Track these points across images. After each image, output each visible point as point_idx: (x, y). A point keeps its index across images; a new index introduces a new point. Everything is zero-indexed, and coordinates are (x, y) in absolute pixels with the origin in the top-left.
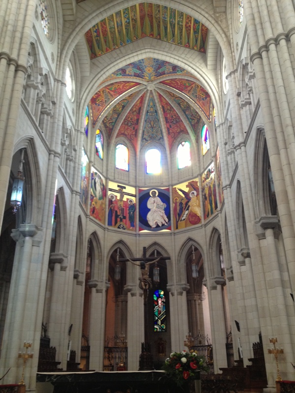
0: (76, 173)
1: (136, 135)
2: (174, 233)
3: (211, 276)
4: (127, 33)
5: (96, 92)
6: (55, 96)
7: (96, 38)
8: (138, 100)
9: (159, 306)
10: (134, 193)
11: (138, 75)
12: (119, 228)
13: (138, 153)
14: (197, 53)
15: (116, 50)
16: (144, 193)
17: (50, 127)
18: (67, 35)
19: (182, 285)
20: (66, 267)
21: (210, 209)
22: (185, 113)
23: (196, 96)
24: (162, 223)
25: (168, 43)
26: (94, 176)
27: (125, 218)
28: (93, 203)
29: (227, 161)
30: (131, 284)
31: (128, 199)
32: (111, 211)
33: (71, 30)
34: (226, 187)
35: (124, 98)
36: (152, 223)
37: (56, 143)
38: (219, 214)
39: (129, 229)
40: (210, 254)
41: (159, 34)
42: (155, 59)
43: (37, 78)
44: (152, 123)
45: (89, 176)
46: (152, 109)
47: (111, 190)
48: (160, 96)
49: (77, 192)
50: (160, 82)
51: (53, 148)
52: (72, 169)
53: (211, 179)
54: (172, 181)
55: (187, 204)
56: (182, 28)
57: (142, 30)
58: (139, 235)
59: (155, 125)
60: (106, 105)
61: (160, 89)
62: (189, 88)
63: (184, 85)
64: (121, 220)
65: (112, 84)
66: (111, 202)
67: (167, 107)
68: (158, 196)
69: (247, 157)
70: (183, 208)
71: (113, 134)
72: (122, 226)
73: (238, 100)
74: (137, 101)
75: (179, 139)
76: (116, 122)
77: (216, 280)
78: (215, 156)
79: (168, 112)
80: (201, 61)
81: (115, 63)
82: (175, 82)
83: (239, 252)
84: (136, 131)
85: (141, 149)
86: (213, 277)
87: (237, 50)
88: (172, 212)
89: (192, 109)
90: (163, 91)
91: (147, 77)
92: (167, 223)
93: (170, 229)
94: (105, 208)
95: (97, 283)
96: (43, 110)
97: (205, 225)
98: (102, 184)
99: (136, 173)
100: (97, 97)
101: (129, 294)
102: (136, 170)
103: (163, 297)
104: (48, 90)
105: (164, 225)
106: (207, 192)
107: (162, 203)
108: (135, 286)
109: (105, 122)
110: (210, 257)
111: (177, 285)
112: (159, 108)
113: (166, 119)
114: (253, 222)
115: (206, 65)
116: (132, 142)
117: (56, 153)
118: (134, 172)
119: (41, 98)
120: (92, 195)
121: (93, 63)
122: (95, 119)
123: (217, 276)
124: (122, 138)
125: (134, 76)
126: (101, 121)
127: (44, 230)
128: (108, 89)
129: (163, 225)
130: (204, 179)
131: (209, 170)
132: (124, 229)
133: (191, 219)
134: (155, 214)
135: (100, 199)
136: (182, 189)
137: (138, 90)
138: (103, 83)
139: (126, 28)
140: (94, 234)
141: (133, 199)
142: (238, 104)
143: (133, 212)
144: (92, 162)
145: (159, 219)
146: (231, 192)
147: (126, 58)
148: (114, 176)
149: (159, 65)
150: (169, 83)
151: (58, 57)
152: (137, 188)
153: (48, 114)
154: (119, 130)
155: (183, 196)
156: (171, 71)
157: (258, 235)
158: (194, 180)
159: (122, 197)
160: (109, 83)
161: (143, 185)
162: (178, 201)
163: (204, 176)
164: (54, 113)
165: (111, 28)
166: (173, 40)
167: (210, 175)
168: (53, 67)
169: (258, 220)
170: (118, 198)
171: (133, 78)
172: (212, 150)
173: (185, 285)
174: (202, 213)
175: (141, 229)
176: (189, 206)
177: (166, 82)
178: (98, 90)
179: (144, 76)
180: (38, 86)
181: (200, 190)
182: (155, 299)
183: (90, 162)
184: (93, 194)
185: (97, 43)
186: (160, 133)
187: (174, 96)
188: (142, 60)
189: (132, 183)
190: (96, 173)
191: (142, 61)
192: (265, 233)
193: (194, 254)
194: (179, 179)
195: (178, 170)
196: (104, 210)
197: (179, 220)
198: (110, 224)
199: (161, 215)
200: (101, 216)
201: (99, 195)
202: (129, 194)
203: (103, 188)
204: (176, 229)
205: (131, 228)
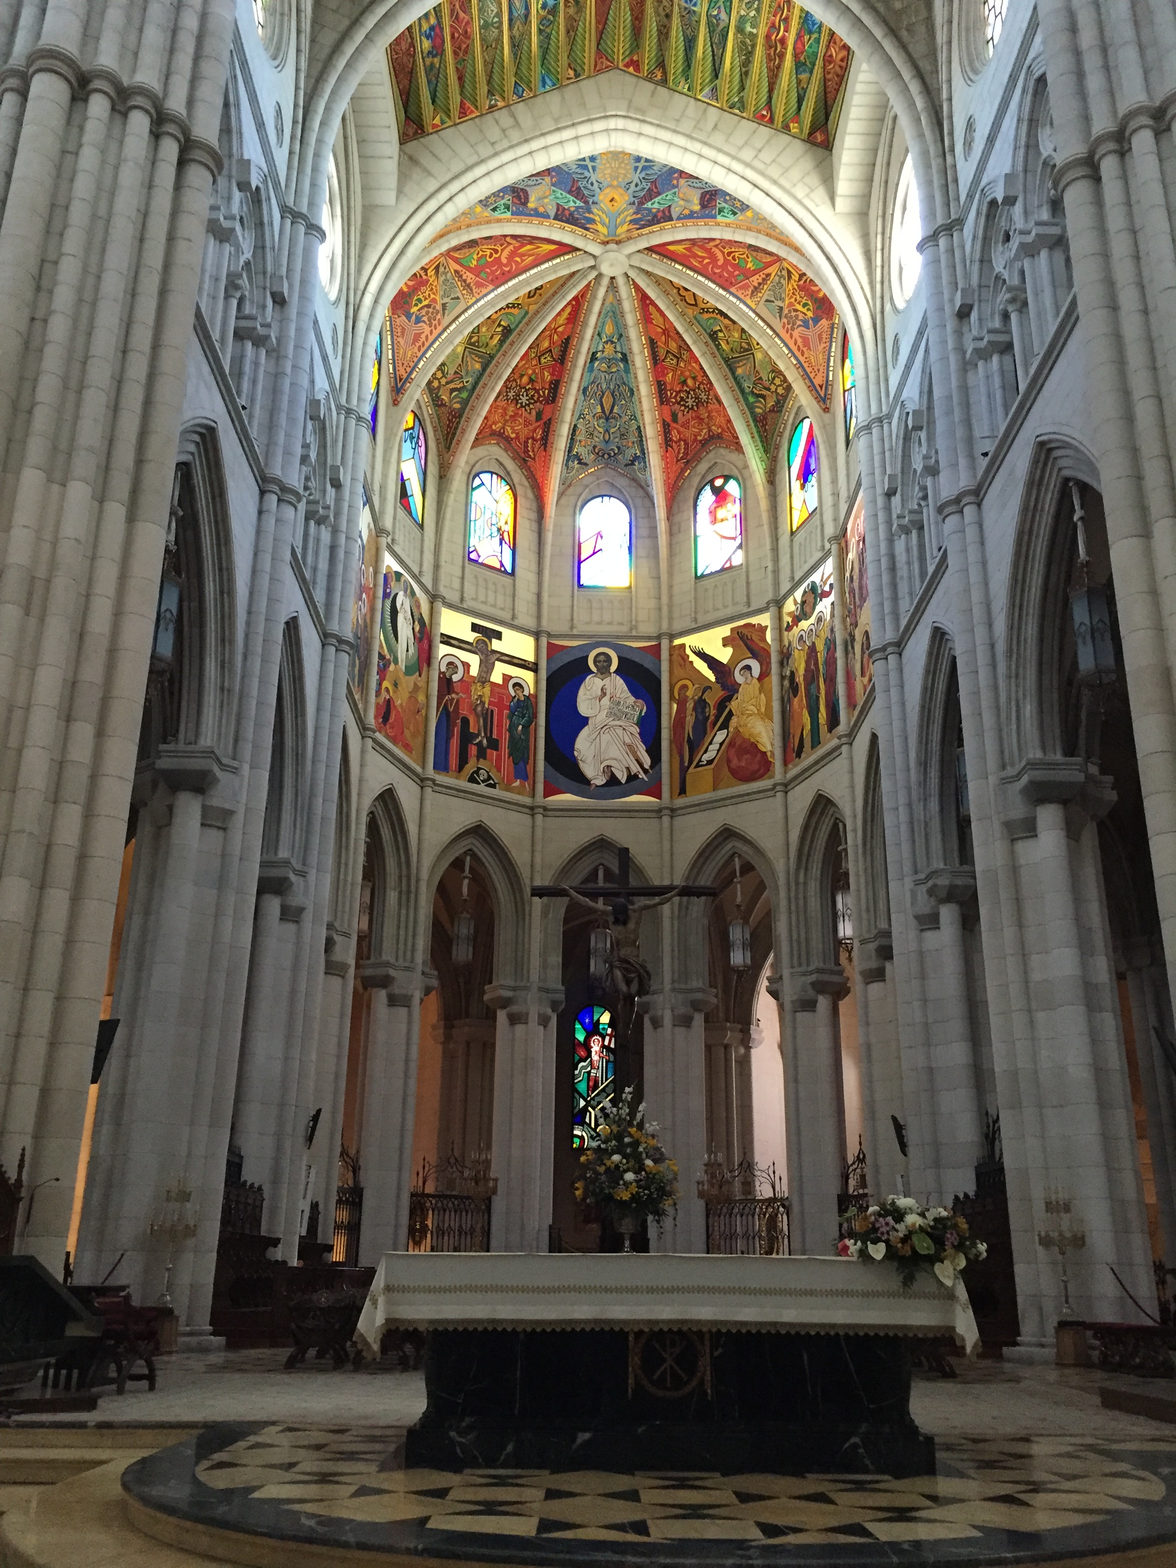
0: (340, 568)
1: (546, 441)
2: (673, 810)
3: (800, 965)
4: (545, 50)
5: (416, 269)
6: (284, 271)
7: (428, 61)
8: (563, 310)
9: (591, 1063)
10: (530, 657)
11: (571, 214)
12: (472, 780)
13: (551, 509)
14: (798, 146)
15: (496, 114)
16: (567, 659)
17: (264, 389)
18: (328, 38)
19: (691, 991)
20: (301, 910)
21: (808, 727)
22: (733, 372)
23: (781, 308)
24: (628, 769)
25: (692, 100)
26: (393, 584)
27: (494, 744)
28: (386, 684)
29: (892, 557)
30: (510, 982)
31: (507, 678)
32: (446, 717)
33: (346, 22)
34: (884, 649)
35: (511, 300)
36: (592, 770)
37: (287, 453)
38: (844, 748)
39: (508, 789)
40: (801, 887)
41: (662, 64)
42: (638, 159)
43: (229, 199)
44: (607, 401)
45: (375, 585)
46: (609, 349)
47: (448, 640)
48: (644, 300)
49: (341, 641)
50: (650, 249)
51: (276, 470)
52: (324, 554)
53: (819, 620)
54: (671, 619)
55: (722, 705)
56: (754, 46)
57: (598, 44)
58: (545, 809)
59: (615, 410)
60: (445, 323)
61: (648, 274)
62: (755, 280)
63: (736, 267)
64: (482, 754)
65: (472, 244)
66: (446, 683)
67: (666, 343)
68: (617, 672)
69: (982, 543)
70: (708, 718)
71: (464, 431)
72: (483, 775)
73: (959, 334)
74: (559, 314)
75: (702, 467)
76: (474, 387)
77: (814, 978)
78: (841, 536)
79: (671, 361)
80: (814, 180)
81: (493, 164)
82: (709, 251)
83: (918, 883)
84: (548, 428)
85: (561, 495)
86: (803, 968)
87: (968, 144)
88: (665, 734)
89: (759, 356)
90: (658, 281)
91: (603, 224)
92: (645, 771)
93: (660, 797)
94: (428, 705)
95: (392, 972)
96: (244, 323)
97: (786, 785)
98: (416, 617)
99: (540, 584)
100: (415, 289)
101: (502, 1016)
102: (540, 573)
103: (609, 1031)
104: (260, 247)
105: (636, 776)
106: (799, 663)
107: (632, 699)
108: (526, 988)
109: (436, 384)
110: (797, 898)
111: (673, 990)
112: (636, 347)
113: (661, 389)
114: (992, 780)
115: (832, 197)
116: (529, 469)
117: (284, 489)
118: (532, 577)
119: (240, 276)
120: (381, 657)
121: (411, 158)
122: (402, 372)
123: (821, 965)
124: (494, 451)
125: (555, 219)
126: (424, 384)
127: (246, 768)
128: (456, 260)
129: (632, 778)
130: (790, 620)
131: (813, 588)
132: (493, 786)
133: (735, 762)
134: (605, 737)
135: (409, 671)
136: (707, 652)
137: (566, 272)
138: (441, 235)
139: (540, 31)
140: (388, 798)
141: (528, 677)
142: (960, 349)
143: (526, 727)
144: (388, 534)
145: (621, 758)
146: (901, 670)
147: (535, 145)
148: (462, 592)
149: (654, 182)
150: (684, 255)
151: (295, 122)
152: (544, 641)
153: (259, 341)
154: (486, 418)
155: (711, 677)
156: (697, 208)
157: (1008, 825)
158: (754, 620)
159: (487, 667)
160: (465, 238)
161: (564, 628)
162: (690, 693)
163: (790, 606)
164: (278, 340)
165: (485, 26)
166: (714, 90)
167: (815, 605)
168: (281, 156)
169: (1011, 771)
170: (474, 671)
171: (551, 226)
172: (828, 516)
173: (703, 990)
174: (778, 743)
175: (549, 791)
176: (730, 714)
177: (671, 248)
178: (424, 262)
179: (593, 221)
180: (233, 230)
181: (774, 658)
182: (580, 1036)
183: (379, 531)
184: (386, 652)
185: (429, 82)
186: (633, 438)
187: (696, 305)
188: (593, 159)
189: (526, 619)
190: (398, 575)
191: (590, 165)
192: (1034, 819)
193: (739, 886)
194: (696, 613)
195: (696, 577)
196: (423, 712)
197: (690, 762)
198: (441, 765)
199: (628, 741)
200: (414, 736)
201: (407, 656)
202: (512, 661)
203: (420, 632)
204: (680, 794)
205: (517, 783)
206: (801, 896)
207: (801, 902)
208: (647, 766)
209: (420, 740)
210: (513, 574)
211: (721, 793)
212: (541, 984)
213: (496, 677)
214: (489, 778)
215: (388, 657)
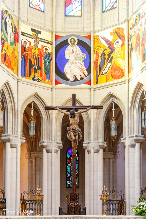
2: (94, 89)
10: (50, 40)
12: (33, 79)
19: (99, 143)
24: (81, 76)
27: (39, 68)
28: (4, 48)
31: (43, 47)
32: (24, 59)
36: (69, 76)
39: (44, 82)
40: (132, 111)
54: (94, 26)
55: (109, 55)
58: (56, 89)
64: (36, 71)
66: (24, 49)
68: (77, 44)
70: (105, 59)
77: (135, 138)
88: (92, 65)
92: (86, 77)
93: (90, 85)
97: (128, 80)
98: (13, 26)
99: (52, 15)
101: (44, 151)
107: (82, 53)
108: (51, 142)
111: (94, 142)
118: (50, 13)
129: (82, 79)
131: (139, 14)
133: (113, 73)
134: (74, 66)
135: (11, 44)
136: (105, 37)
140: (7, 85)
141: (50, 46)
143: (49, 63)
145: (78, 72)
148: (28, 18)
152: (54, 34)
155: (106, 45)
158: (120, 26)
159: (36, 43)
161: (60, 30)
162: (100, 51)
167: (139, 20)
173: (103, 142)
175: (57, 83)
176: (112, 58)
181: (126, 39)
182: (68, 156)
189: (48, 27)
190: (7, 12)
193: (114, 111)
194: (102, 24)
195: (102, 12)
196: (17, 57)
197: (100, 73)
198: (23, 75)
199: (81, 67)
200: (14, 65)
201: (11, 39)
202: (44, 41)
203: (15, 31)
204: (96, 84)
205: (47, 81)
206: (132, 114)
207: (132, 116)
208: (86, 75)
209: (16, 66)
210: (44, 12)
211: (109, 83)
212: (55, 141)
213: (40, 47)
214: (38, 79)
215: (4, 39)
